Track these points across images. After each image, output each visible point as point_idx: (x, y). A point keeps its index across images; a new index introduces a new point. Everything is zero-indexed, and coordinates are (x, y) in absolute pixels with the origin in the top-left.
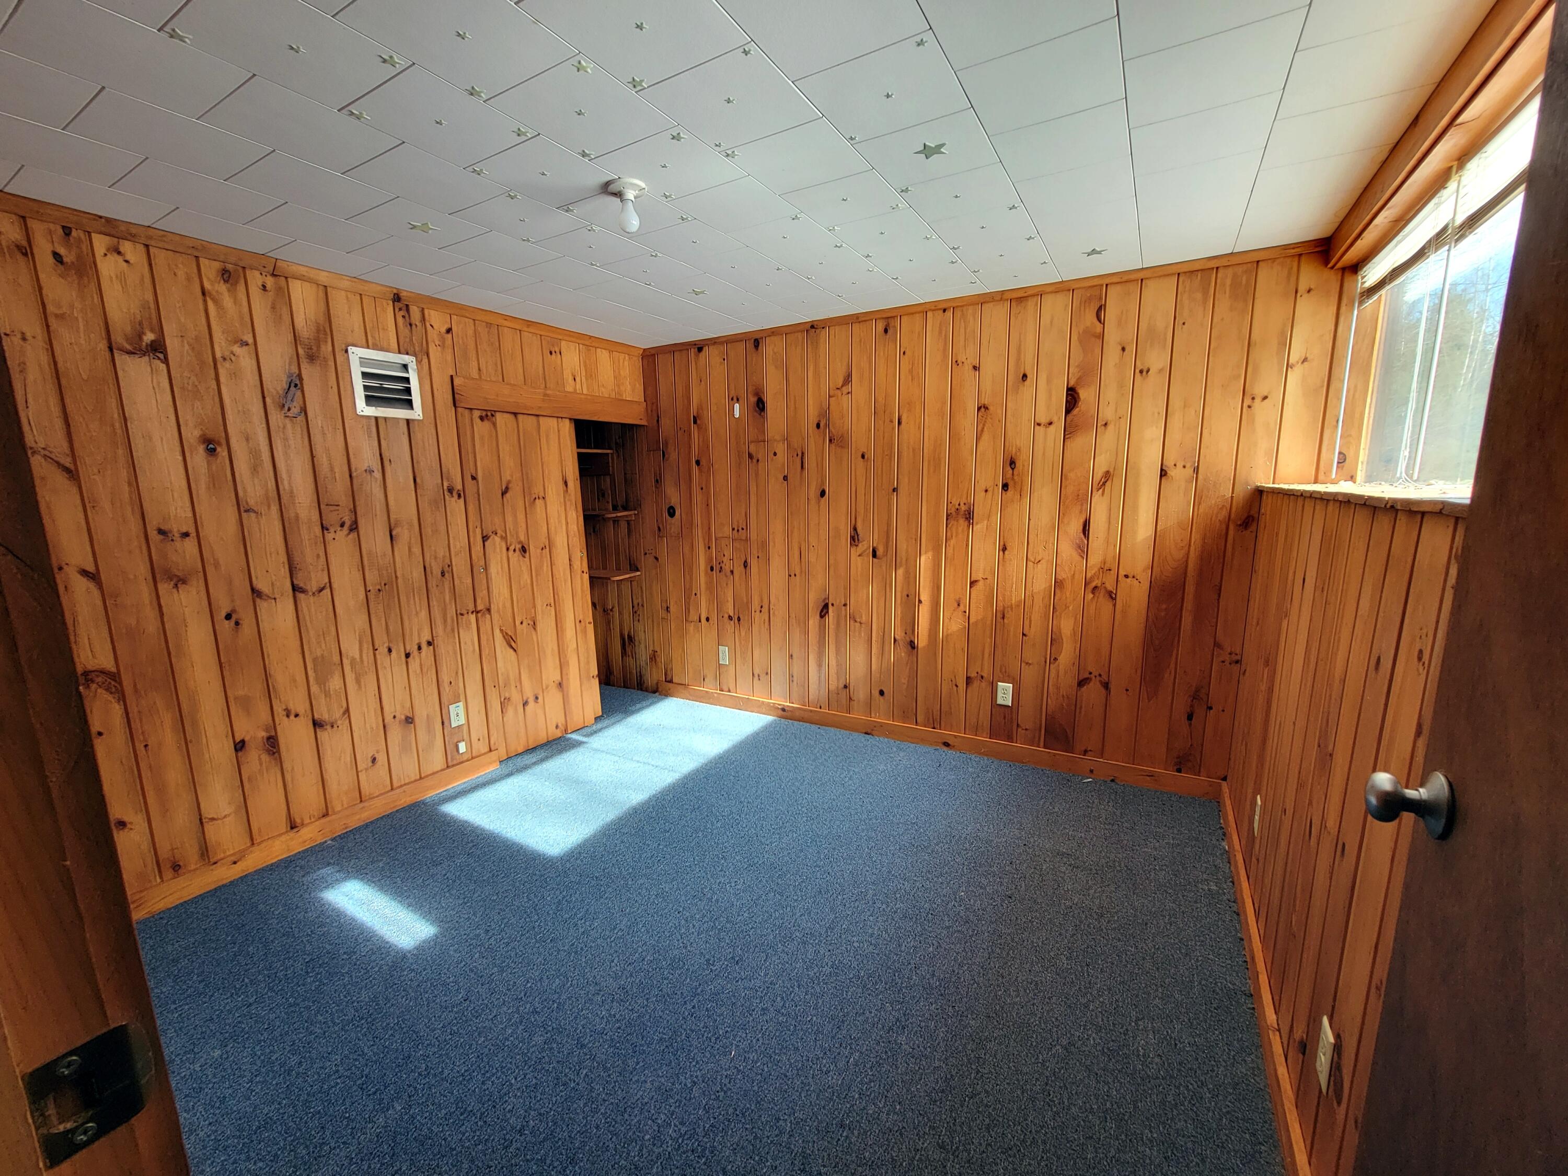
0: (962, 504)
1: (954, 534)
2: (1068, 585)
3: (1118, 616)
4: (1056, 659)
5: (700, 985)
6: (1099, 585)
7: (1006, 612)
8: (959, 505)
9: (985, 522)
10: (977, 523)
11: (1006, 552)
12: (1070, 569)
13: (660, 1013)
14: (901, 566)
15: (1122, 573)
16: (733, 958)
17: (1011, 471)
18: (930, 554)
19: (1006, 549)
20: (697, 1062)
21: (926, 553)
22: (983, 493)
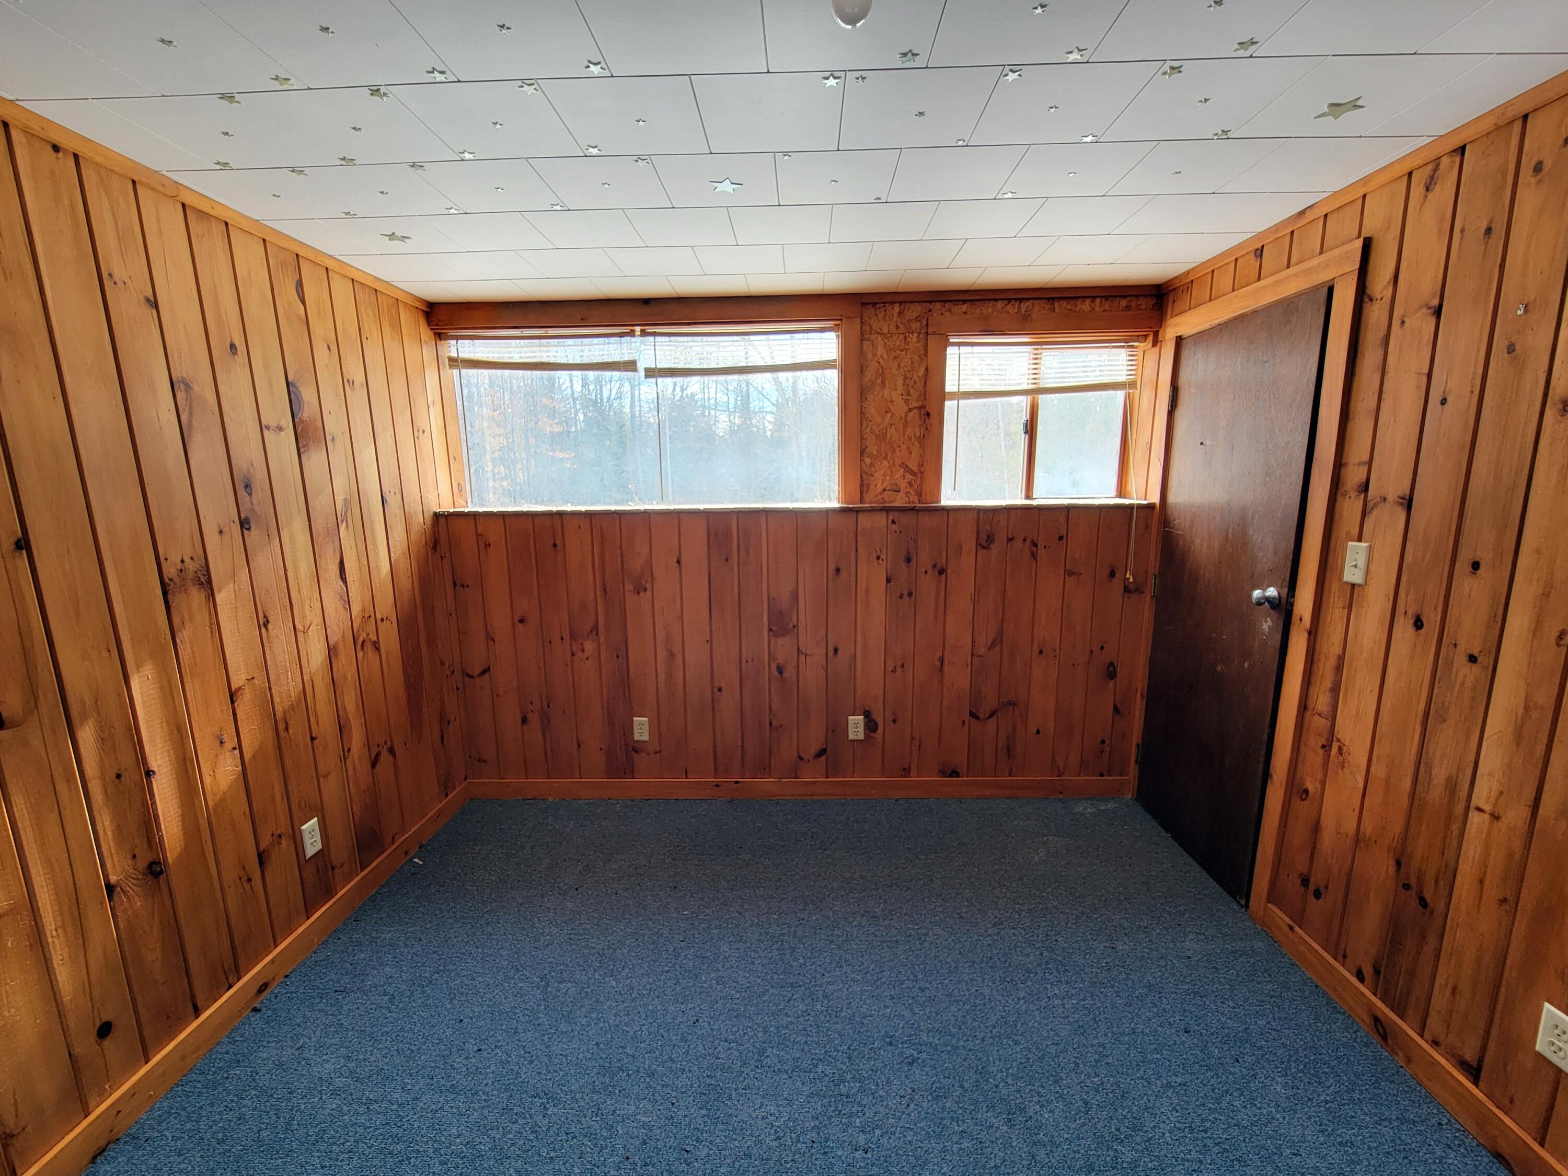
0: (187, 560)
1: (186, 617)
2: (341, 648)
3: (385, 667)
4: (349, 749)
5: (942, 1052)
6: (365, 637)
7: (288, 716)
8: (182, 561)
9: (231, 586)
10: (219, 590)
11: (270, 626)
12: (339, 627)
13: (997, 1064)
14: (84, 717)
15: (379, 617)
16: (890, 1044)
17: (248, 498)
18: (149, 670)
19: (268, 621)
20: (1004, 1007)
21: (138, 667)
22: (217, 536)
